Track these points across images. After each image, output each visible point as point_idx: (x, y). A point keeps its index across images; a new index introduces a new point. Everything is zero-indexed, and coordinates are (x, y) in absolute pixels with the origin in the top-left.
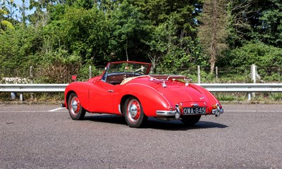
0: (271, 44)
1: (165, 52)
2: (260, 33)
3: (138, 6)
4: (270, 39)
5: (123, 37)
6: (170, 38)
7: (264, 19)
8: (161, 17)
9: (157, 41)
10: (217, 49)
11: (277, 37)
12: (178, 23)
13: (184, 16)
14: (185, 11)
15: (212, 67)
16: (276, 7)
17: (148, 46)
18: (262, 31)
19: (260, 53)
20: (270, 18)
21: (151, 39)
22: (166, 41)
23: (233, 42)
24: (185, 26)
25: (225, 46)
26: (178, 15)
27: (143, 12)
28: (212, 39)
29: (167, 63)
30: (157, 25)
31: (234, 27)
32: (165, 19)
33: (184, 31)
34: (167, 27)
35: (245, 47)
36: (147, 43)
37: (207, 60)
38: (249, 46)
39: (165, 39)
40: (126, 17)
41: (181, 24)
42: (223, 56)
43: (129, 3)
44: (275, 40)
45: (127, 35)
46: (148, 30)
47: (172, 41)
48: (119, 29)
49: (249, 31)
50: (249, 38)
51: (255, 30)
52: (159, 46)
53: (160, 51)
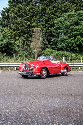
0: (55, 49)
1: (19, 51)
2: (51, 45)
3: (8, 34)
4: (54, 48)
5: (3, 45)
6: (20, 46)
7: (52, 40)
8: (17, 38)
9: (16, 47)
10: (38, 51)
11: (56, 47)
12: (23, 41)
13: (25, 38)
14: (26, 36)
15: (36, 57)
16: (56, 37)
17: (13, 49)
18: (52, 45)
19: (52, 52)
20: (54, 40)
21: (13, 46)
22: (19, 47)
23: (42, 48)
24: (26, 42)
25: (40, 49)
26: (23, 38)
27: (10, 36)
28: (36, 47)
29: (19, 55)
30: (15, 41)
31: (42, 43)
32: (19, 39)
33: (26, 44)
34: (19, 42)
35: (46, 50)
36: (12, 48)
37: (34, 54)
38: (48, 50)
39: (18, 46)
40: (4, 38)
41: (24, 41)
42: (39, 53)
43: (5, 32)
44: (56, 48)
45: (5, 44)
46: (12, 43)
47: (21, 47)
48: (1, 42)
49: (47, 44)
50: (47, 47)
51: (49, 45)
52: (16, 49)
53: (17, 51)
